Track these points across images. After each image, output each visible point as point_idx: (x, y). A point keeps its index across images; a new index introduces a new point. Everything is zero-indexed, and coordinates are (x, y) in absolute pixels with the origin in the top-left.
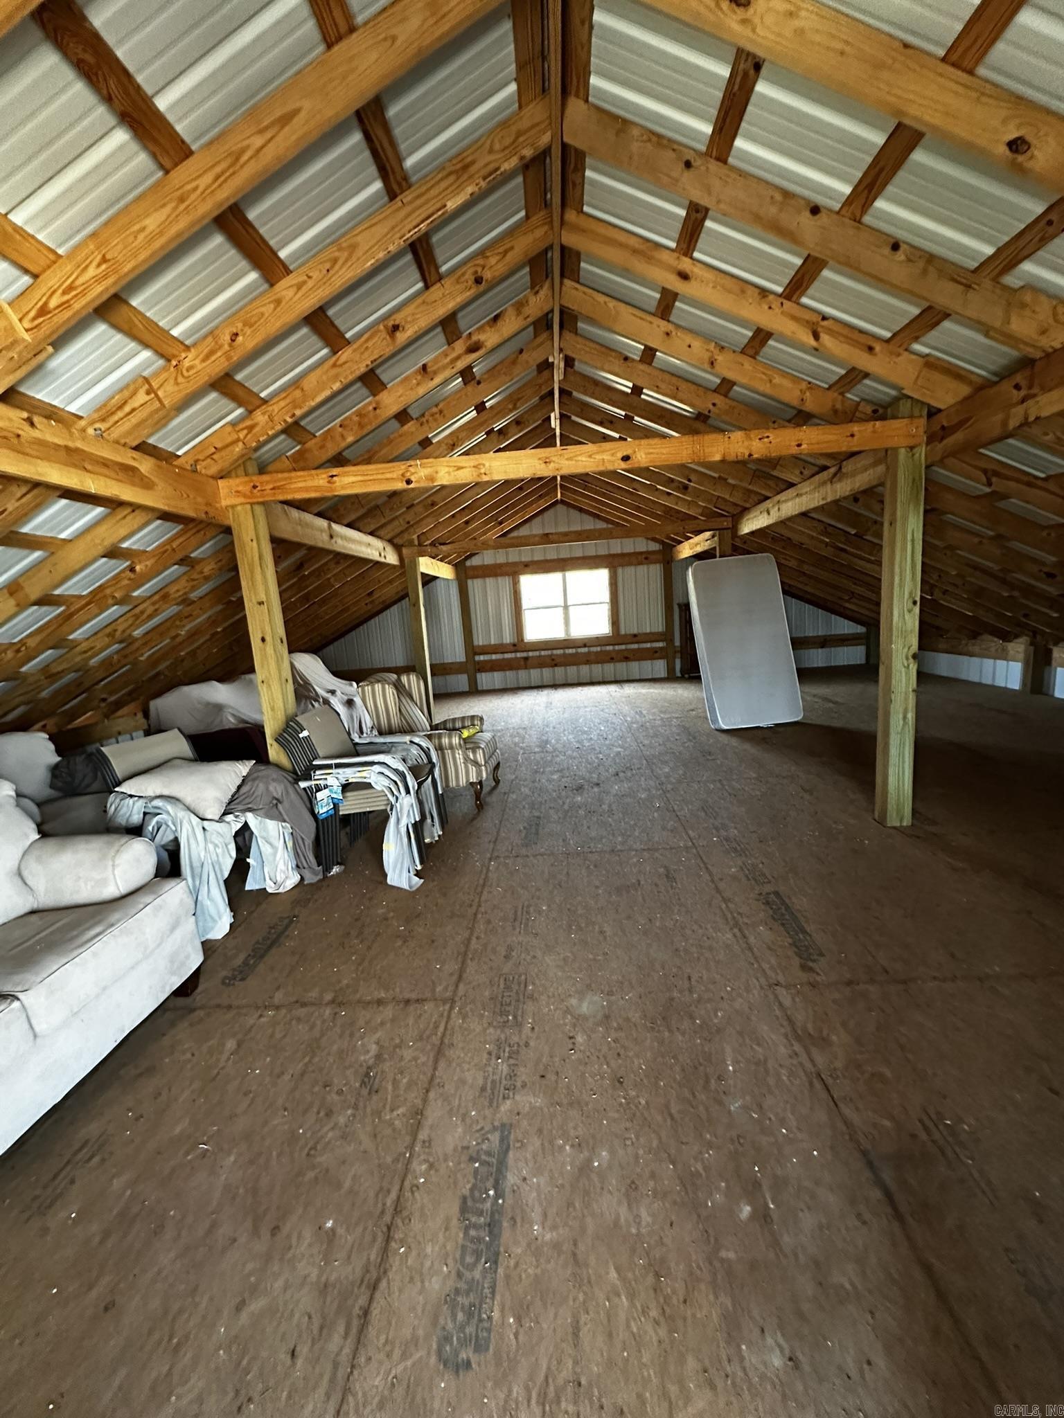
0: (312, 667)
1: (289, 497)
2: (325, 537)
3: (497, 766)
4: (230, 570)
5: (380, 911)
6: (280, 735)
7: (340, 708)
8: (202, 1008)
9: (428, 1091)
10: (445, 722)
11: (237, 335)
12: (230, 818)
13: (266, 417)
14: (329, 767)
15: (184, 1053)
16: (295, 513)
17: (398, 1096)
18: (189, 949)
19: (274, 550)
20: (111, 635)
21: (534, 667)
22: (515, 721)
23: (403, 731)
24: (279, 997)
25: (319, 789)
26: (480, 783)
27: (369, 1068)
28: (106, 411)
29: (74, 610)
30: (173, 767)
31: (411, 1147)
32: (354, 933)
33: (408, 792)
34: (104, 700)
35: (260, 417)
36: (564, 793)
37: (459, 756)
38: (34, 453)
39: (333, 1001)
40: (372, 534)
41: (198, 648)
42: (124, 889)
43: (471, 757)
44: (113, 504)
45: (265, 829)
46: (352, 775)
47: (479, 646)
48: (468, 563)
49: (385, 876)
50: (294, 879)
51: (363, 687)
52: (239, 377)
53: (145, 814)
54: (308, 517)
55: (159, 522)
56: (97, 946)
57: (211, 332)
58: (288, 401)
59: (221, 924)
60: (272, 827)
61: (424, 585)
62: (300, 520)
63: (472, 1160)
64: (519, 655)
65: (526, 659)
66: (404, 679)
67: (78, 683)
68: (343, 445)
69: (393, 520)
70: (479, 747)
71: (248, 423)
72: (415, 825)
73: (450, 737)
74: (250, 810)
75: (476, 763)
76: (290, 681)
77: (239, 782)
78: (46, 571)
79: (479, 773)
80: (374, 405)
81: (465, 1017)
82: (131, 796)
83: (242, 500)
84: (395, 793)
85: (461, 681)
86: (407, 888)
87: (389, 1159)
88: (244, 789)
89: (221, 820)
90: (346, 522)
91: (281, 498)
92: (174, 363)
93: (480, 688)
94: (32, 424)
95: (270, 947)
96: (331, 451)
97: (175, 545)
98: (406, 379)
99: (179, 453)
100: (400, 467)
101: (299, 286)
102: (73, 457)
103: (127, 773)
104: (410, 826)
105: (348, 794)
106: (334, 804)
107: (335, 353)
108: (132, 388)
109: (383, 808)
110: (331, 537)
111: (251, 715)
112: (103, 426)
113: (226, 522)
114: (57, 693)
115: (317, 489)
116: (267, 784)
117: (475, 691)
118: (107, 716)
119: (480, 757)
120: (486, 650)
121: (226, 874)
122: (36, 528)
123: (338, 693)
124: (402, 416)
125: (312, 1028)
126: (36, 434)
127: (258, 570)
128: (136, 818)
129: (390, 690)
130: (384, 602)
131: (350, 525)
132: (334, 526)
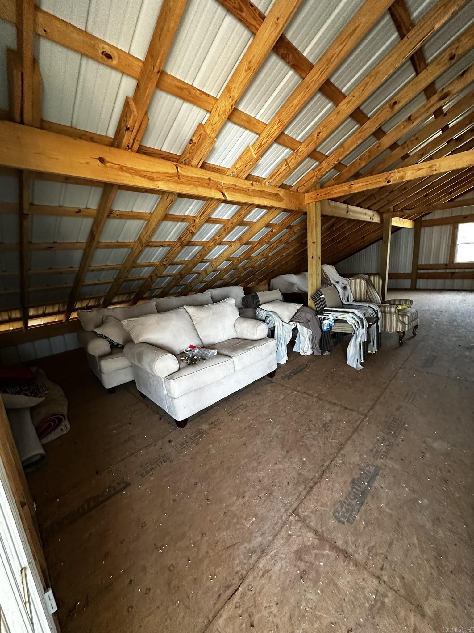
0: (331, 271)
1: (331, 197)
2: (345, 212)
3: (416, 327)
4: (304, 230)
5: (342, 373)
6: (313, 296)
7: (340, 290)
8: (275, 383)
9: (348, 440)
10: (390, 301)
11: (320, 133)
12: (291, 323)
13: (327, 163)
14: (330, 311)
15: (269, 393)
16: (333, 203)
17: (335, 436)
18: (274, 362)
19: (322, 220)
20: (262, 255)
21: (457, 278)
22: (436, 307)
23: (366, 301)
24: (299, 389)
25: (325, 319)
26: (404, 333)
27: (327, 423)
28: (272, 176)
29: (253, 246)
30: (276, 302)
31: (337, 453)
32: (329, 377)
33: (363, 327)
34: (257, 278)
35: (324, 164)
36: (457, 348)
37: (394, 318)
38: (252, 195)
39: (317, 397)
40: (368, 208)
41: (289, 261)
42: (259, 338)
43: (401, 319)
44: (269, 208)
45: (302, 330)
46: (339, 316)
47: (421, 265)
48: (423, 219)
49: (347, 360)
50: (309, 352)
51: (351, 280)
52: (318, 150)
53: (266, 316)
54: (338, 204)
55: (282, 213)
56: (251, 351)
57: (310, 135)
58: (338, 153)
59: (284, 360)
60: (305, 329)
61: (392, 233)
62: (335, 206)
63: (361, 470)
64: (448, 271)
65: (453, 273)
66: (372, 278)
67: (251, 271)
68: (360, 168)
69: (381, 200)
70: (406, 315)
71: (319, 168)
72: (364, 342)
73: (391, 307)
74: (299, 322)
75: (403, 322)
76: (320, 275)
77: (296, 311)
78: (248, 233)
79: (404, 327)
80: (378, 145)
81: (370, 423)
82: (263, 310)
83: (312, 201)
84: (357, 326)
85: (407, 283)
86: (355, 368)
87: (328, 453)
88: (298, 314)
89: (288, 323)
90: (355, 204)
91: (328, 198)
92: (296, 151)
93: (417, 288)
94: (253, 185)
95: (298, 372)
96: (354, 171)
97: (286, 221)
98: (398, 127)
99: (293, 185)
100: (386, 175)
101: (348, 103)
102: (262, 194)
103: (263, 302)
104: (361, 342)
105: (336, 324)
106: (330, 326)
107: (361, 125)
108: (281, 164)
109: (350, 332)
110: (348, 212)
111: (304, 288)
112: (270, 181)
113: (305, 211)
114: (245, 275)
115: (343, 191)
116: (306, 314)
117: (414, 289)
118: (257, 284)
119: (406, 320)
120: (425, 267)
121: (288, 343)
122: (248, 219)
123: (340, 283)
124: (394, 146)
125: (308, 402)
126: (253, 188)
127: (314, 230)
128: (264, 317)
129: (363, 283)
130: (370, 241)
131: (358, 206)
132: (350, 207)
